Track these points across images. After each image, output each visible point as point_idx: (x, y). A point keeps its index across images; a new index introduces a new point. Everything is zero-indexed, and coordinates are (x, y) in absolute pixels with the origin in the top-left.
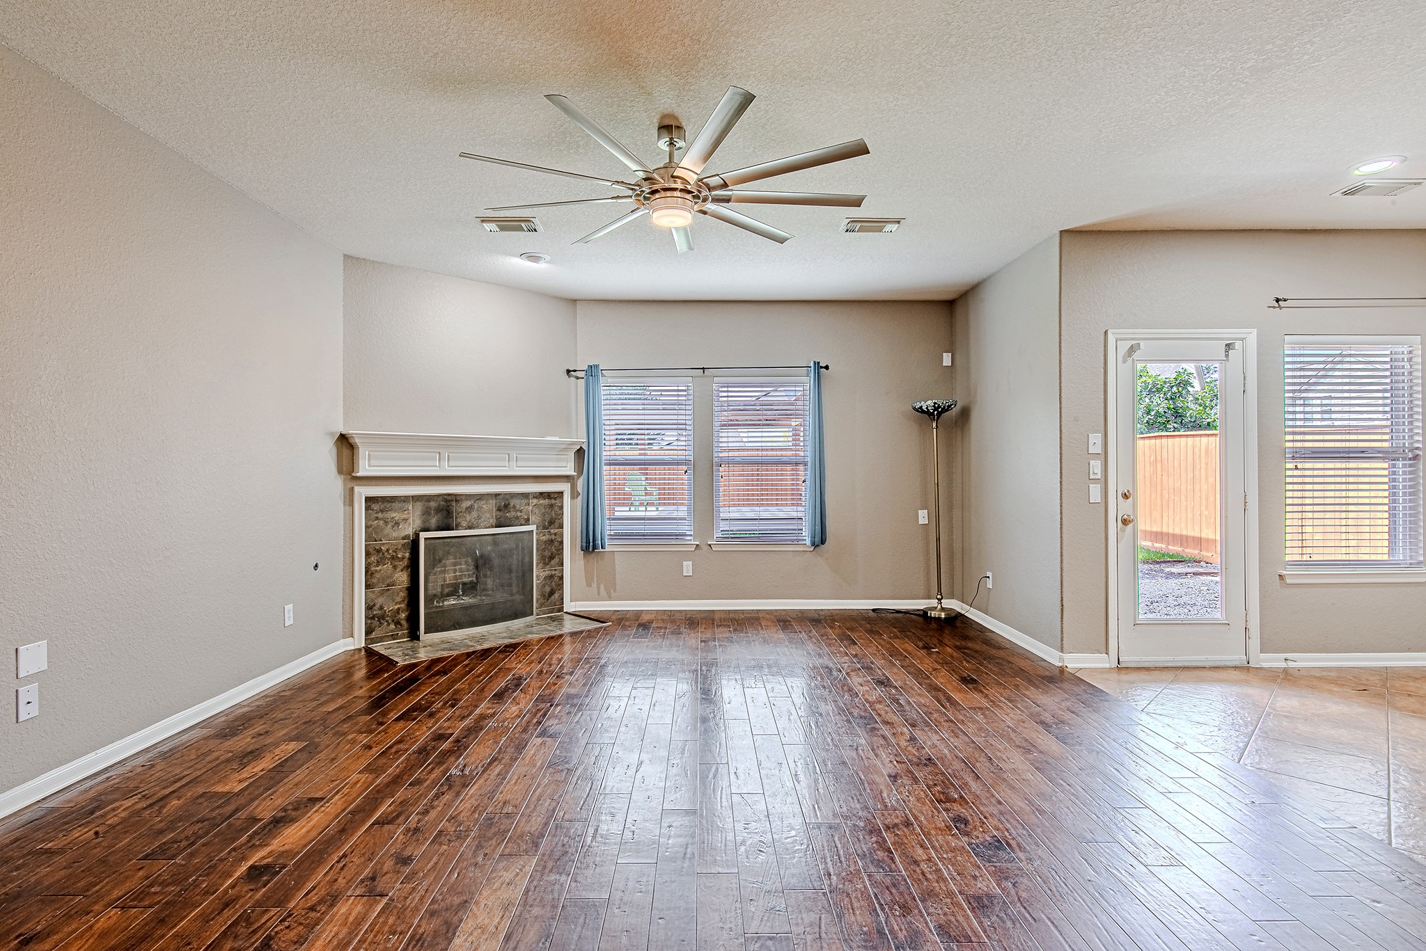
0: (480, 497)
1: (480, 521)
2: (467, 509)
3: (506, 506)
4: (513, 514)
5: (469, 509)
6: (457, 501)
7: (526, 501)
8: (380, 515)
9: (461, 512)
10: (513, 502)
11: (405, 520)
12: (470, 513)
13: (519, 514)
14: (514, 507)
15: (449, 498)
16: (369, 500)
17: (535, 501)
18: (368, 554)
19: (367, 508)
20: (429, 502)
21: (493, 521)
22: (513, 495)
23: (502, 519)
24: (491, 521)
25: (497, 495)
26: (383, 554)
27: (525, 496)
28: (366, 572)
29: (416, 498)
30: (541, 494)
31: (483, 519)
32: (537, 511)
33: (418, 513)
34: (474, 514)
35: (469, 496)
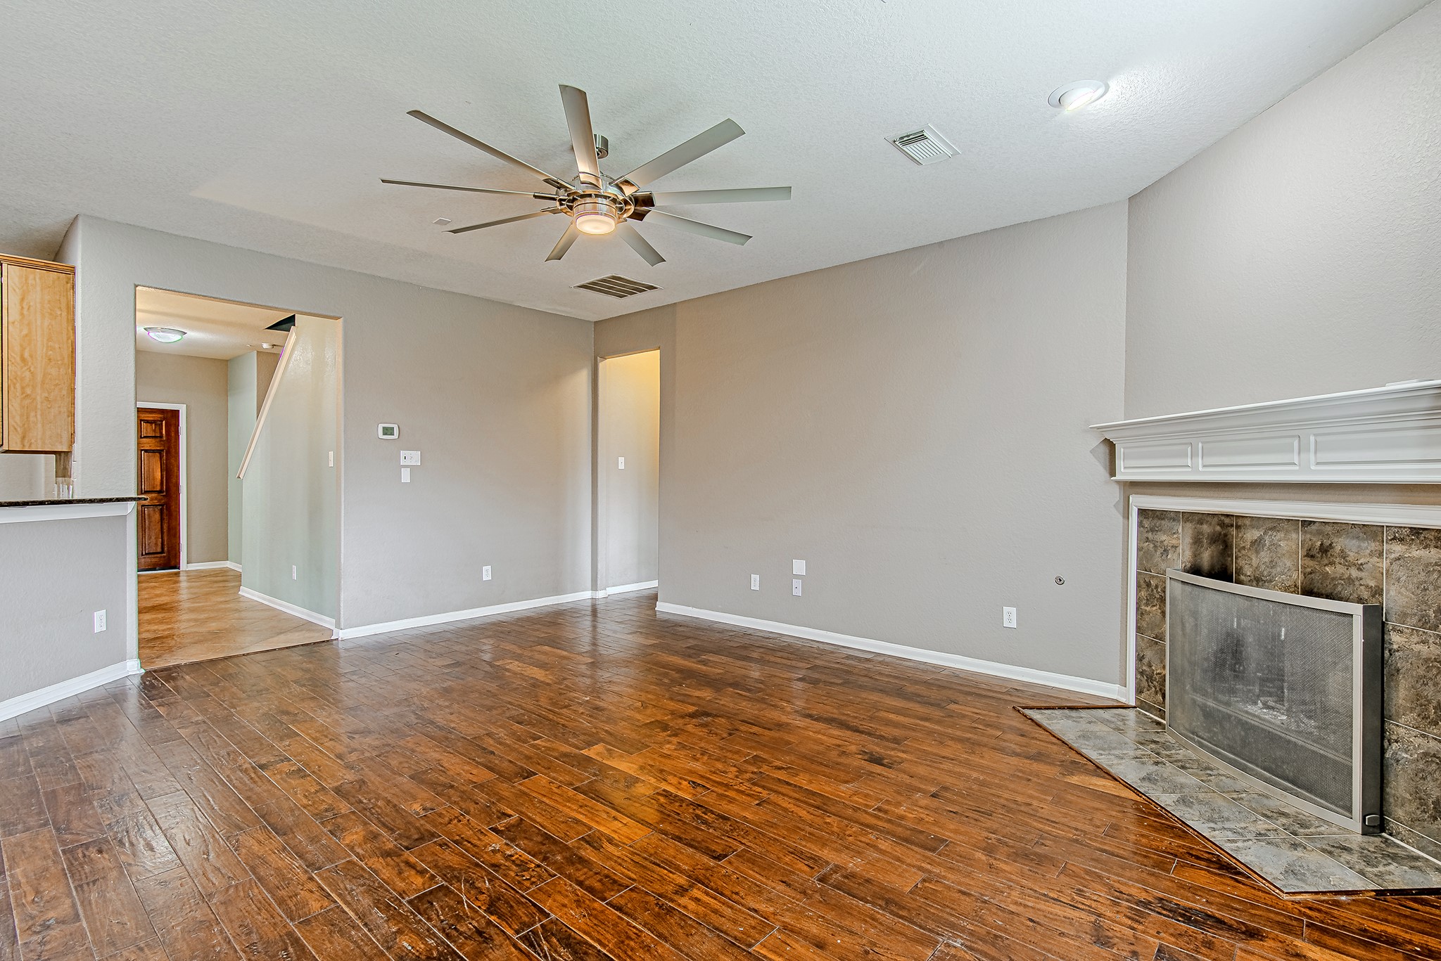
0: (1275, 524)
1: (1274, 571)
2: (1253, 543)
3: (1325, 550)
4: (1340, 569)
5: (1257, 544)
6: (1238, 527)
7: (1373, 546)
8: (1150, 535)
9: (1244, 548)
10: (1340, 543)
11: (1175, 547)
12: (1257, 552)
13: (1354, 573)
14: (1343, 555)
15: (1227, 521)
16: (1143, 513)
17: (1398, 548)
18: (1138, 586)
19: (1140, 525)
20: (1202, 524)
21: (1298, 577)
22: (1340, 527)
23: (1316, 577)
24: (1295, 576)
25: (1306, 523)
26: (1152, 591)
27: (1372, 532)
28: (1137, 609)
29: (1188, 516)
30: (1416, 531)
31: (1279, 569)
32: (1403, 574)
33: (1188, 540)
34: (1265, 556)
35: (1256, 521)
